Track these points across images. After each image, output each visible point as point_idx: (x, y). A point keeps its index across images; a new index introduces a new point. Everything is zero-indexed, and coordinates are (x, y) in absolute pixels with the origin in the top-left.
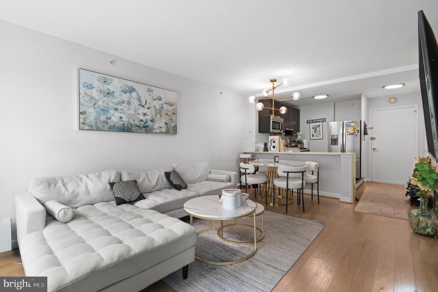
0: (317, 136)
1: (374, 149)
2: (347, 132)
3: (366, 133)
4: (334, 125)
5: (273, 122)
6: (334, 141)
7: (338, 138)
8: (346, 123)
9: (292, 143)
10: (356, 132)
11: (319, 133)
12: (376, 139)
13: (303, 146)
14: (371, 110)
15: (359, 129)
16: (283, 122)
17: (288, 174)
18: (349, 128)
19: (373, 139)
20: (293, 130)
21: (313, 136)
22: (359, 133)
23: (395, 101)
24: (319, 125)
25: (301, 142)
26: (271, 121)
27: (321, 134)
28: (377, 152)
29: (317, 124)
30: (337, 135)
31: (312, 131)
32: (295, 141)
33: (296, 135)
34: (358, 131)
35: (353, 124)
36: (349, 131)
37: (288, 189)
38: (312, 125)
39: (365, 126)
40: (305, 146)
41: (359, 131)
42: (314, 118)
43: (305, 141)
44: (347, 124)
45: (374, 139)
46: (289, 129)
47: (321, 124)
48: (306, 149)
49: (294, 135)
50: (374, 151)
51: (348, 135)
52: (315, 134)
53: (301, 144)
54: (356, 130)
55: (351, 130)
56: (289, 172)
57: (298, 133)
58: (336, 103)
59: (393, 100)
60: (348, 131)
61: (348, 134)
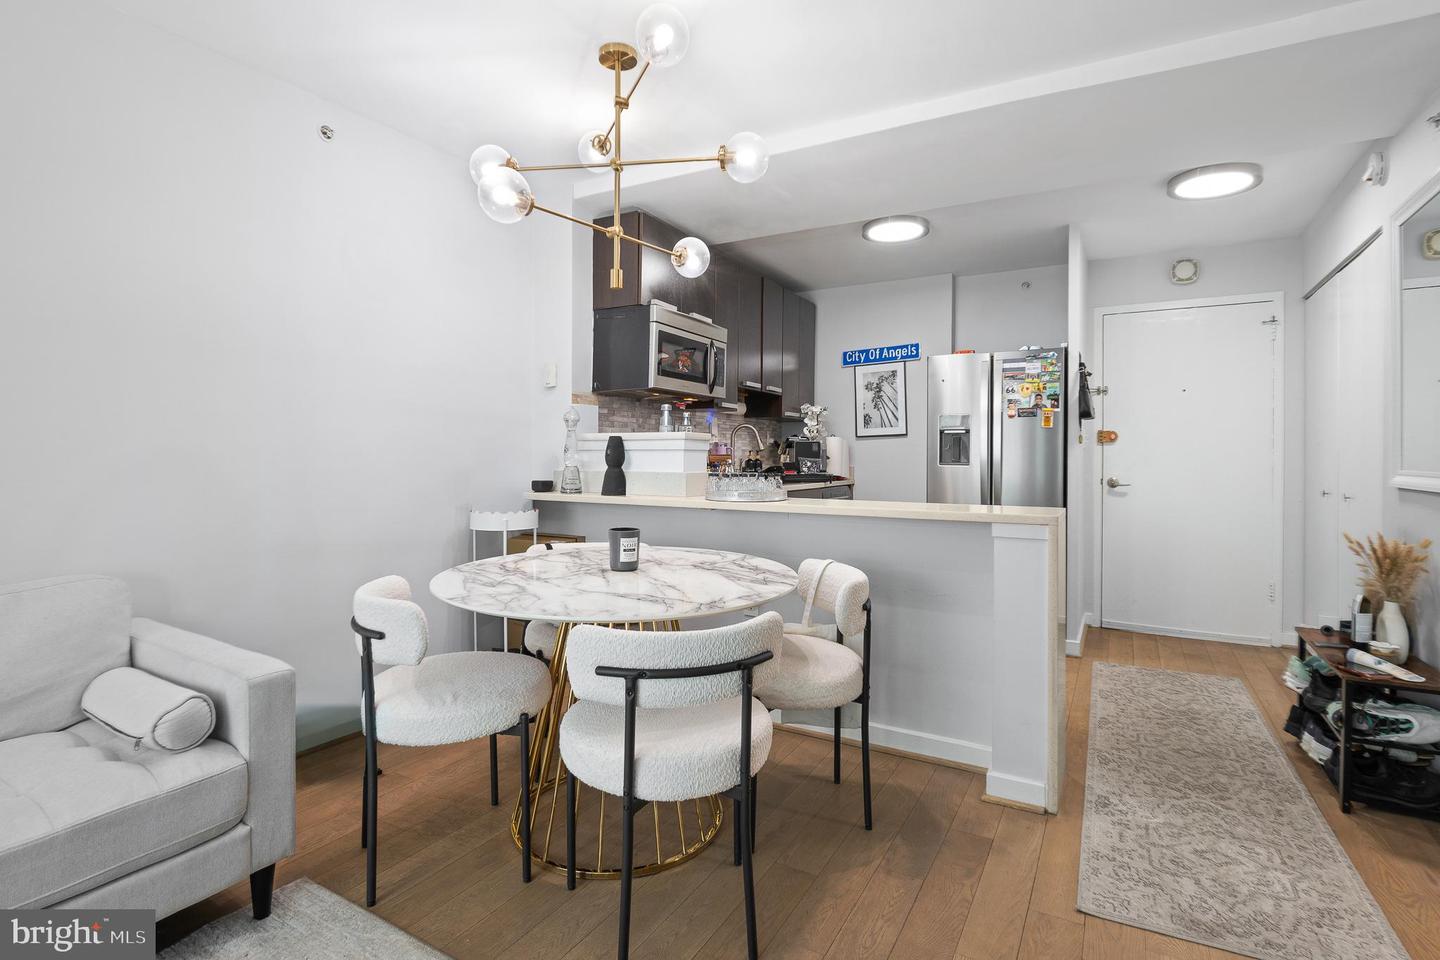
0: (883, 425)
1: (1112, 484)
2: (1010, 401)
3: (1086, 413)
4: (950, 369)
5: (665, 338)
6: (954, 447)
7: (968, 431)
8: (1005, 361)
9: (779, 452)
10: (1048, 403)
11: (892, 406)
12: (1119, 439)
13: (825, 465)
14: (1098, 312)
15: (1058, 388)
16: (724, 346)
17: (632, 691)
18: (1016, 385)
19: (1106, 438)
20: (779, 390)
21: (867, 420)
22: (1060, 410)
23: (1195, 273)
24: (894, 373)
25: (815, 448)
26: (654, 329)
27: (901, 414)
28: (1123, 495)
29: (885, 368)
30: (965, 418)
31: (865, 397)
32: (792, 442)
33: (797, 415)
34: (1054, 398)
35: (1033, 368)
36: (1016, 401)
37: (632, 804)
38: (865, 375)
39: (1084, 377)
40: (834, 469)
41: (1057, 400)
42: (872, 343)
43: (833, 446)
44: (1007, 366)
45: (1113, 437)
46: (758, 386)
47: (899, 367)
48: (838, 478)
49: (788, 414)
50: (1109, 493)
51: (1011, 417)
52: (875, 415)
53: (817, 455)
54: (1048, 392)
55: (1025, 398)
56: (642, 674)
57: (805, 407)
58: (961, 280)
59: (1185, 271)
60: (1012, 396)
61: (1013, 413)
